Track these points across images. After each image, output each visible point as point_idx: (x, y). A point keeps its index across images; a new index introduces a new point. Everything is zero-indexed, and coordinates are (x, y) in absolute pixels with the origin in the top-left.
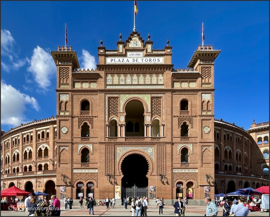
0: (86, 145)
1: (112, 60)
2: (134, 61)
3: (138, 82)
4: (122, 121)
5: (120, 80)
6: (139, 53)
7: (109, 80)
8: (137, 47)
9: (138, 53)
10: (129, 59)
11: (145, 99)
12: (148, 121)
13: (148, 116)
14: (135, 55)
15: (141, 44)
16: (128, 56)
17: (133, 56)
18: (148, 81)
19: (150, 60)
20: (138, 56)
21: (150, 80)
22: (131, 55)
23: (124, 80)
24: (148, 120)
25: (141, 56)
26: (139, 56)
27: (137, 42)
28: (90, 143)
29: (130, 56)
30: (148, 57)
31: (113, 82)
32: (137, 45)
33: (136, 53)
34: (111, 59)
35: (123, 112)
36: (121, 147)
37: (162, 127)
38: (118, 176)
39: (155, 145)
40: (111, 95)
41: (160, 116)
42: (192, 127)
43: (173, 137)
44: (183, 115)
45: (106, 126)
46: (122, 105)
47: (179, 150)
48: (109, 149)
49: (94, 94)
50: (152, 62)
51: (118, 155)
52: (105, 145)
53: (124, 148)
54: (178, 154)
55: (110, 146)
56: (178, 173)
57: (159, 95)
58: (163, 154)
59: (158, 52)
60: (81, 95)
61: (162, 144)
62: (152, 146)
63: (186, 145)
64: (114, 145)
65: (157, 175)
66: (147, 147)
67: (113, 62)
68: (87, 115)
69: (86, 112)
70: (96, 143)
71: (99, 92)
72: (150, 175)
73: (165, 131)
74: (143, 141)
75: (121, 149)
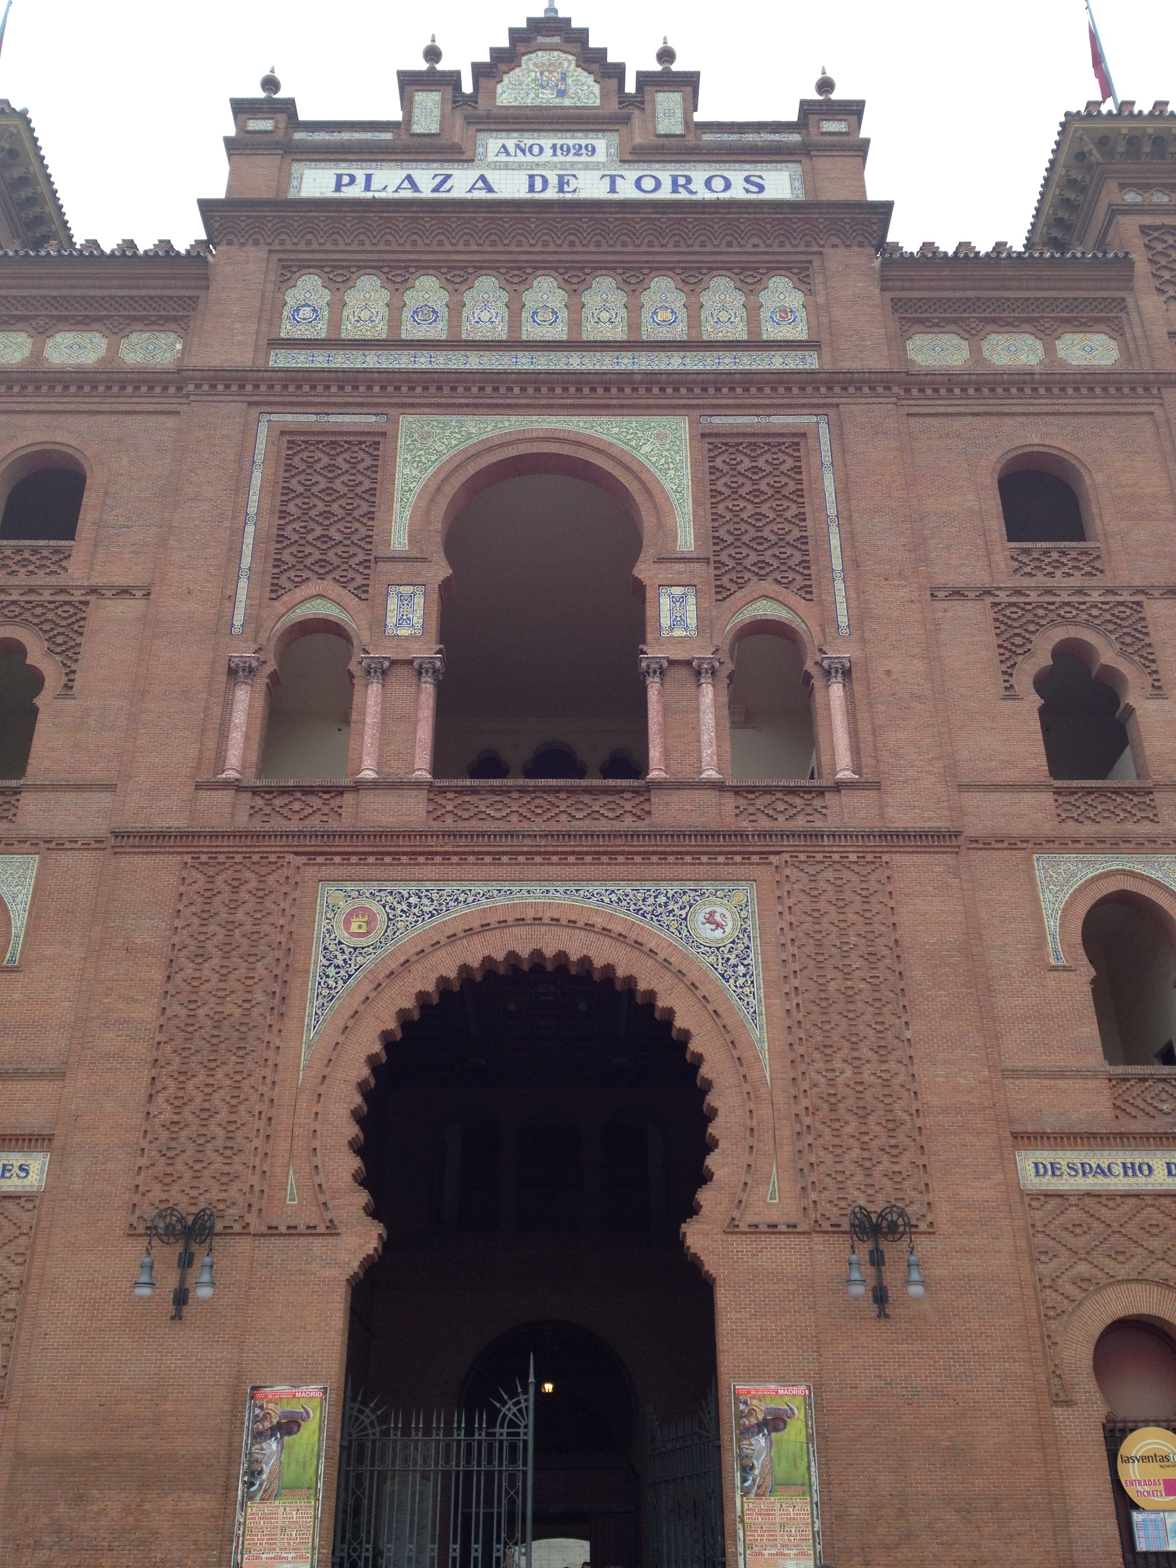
1: (346, 180)
2: (540, 186)
3: (575, 323)
4: (404, 632)
5: (406, 314)
6: (583, 143)
7: (306, 312)
8: (567, 102)
9: (571, 142)
10: (490, 176)
11: (646, 449)
12: (678, 633)
13: (677, 591)
14: (548, 152)
15: (596, 88)
16: (491, 157)
17: (529, 158)
18: (668, 316)
19: (682, 181)
20: (571, 158)
21: (682, 314)
22: (511, 150)
23: (444, 313)
24: (678, 621)
25: (601, 156)
26: (583, 159)
27: (564, 78)
28: (10, 845)
29: (503, 158)
30: (657, 166)
31: (335, 322)
32: (562, 94)
33: (559, 142)
34: (339, 177)
35: (414, 553)
36: (367, 888)
37: (837, 691)
38: (303, 1241)
39: (773, 859)
40: (313, 418)
41: (806, 591)
42: (1158, 690)
43: (963, 788)
44: (1041, 580)
45: (232, 672)
46: (412, 497)
47: (1052, 924)
48: (233, 906)
49: (138, 408)
50: (704, 194)
51: (331, 971)
52: (187, 858)
53: (413, 900)
54: (1055, 969)
55: (248, 875)
56: (1089, 1194)
57: (779, 421)
58: (872, 958)
59: (750, 137)
60: (16, 419)
61: (853, 857)
62: (730, 869)
63: (1138, 869)
64: (291, 857)
65: (817, 1229)
66: (672, 888)
67: (355, 192)
68: (41, 579)
69: (35, 551)
70: (86, 847)
71: (198, 386)
72: (732, 1228)
73: (864, 727)
74: (628, 820)
75: (376, 907)
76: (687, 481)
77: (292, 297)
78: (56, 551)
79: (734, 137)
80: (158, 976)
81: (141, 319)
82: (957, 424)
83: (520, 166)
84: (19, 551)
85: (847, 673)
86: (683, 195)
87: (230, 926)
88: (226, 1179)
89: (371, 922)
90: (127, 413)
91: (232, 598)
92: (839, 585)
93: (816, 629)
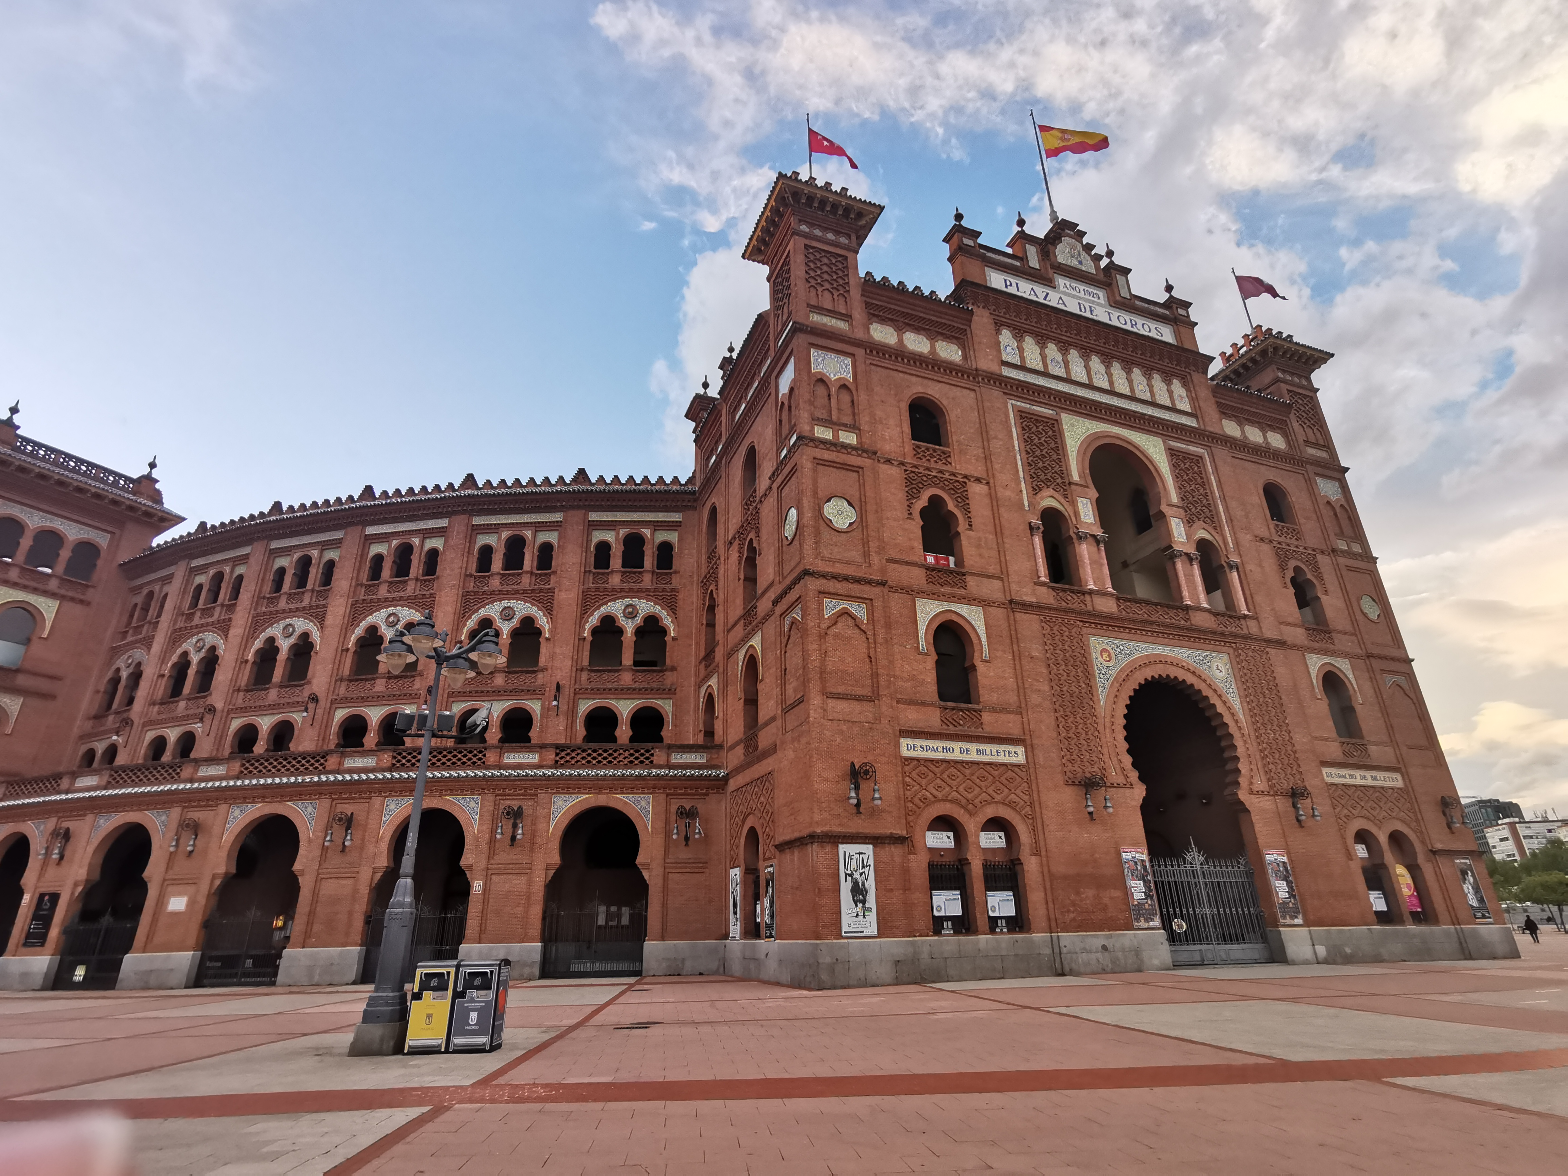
0: (954, 607)
1: (1008, 283)
2: (1083, 309)
3: (1112, 383)
4: (1088, 521)
5: (1048, 360)
6: (1095, 292)
7: (1010, 349)
8: (1084, 268)
9: (1090, 290)
10: (1063, 297)
11: (1151, 450)
12: (1181, 539)
13: (1175, 520)
14: (1083, 292)
15: (1093, 264)
16: (1061, 288)
17: (1074, 293)
18: (1143, 388)
19: (1134, 322)
20: (1091, 298)
21: (1148, 388)
22: (1069, 287)
23: (1062, 364)
24: (1179, 534)
25: (1102, 300)
26: (1096, 300)
27: (1078, 255)
28: (970, 600)
29: (1065, 289)
30: (1123, 312)
31: (1024, 358)
32: (1080, 263)
33: (1086, 289)
34: (1006, 281)
35: (1082, 483)
36: (1106, 640)
37: (1235, 574)
38: (1122, 790)
39: (1233, 645)
40: (1028, 406)
41: (1215, 528)
42: (1326, 592)
43: (1281, 623)
44: (1282, 539)
45: (1031, 528)
46: (1075, 454)
47: (1315, 681)
48: (1063, 642)
49: (959, 384)
50: (1142, 332)
51: (1102, 676)
52: (1041, 617)
53: (1121, 647)
54: (1318, 699)
55: (1064, 629)
56: (1343, 785)
57: (1192, 449)
58: (1270, 689)
59: (1151, 307)
60: (906, 376)
61: (1257, 648)
62: (1220, 647)
63: (1333, 662)
64: (1078, 623)
65: (1276, 794)
66: (1204, 654)
67: (1012, 290)
68: (940, 466)
69: (935, 451)
70: (999, 606)
71: (983, 379)
72: (1251, 792)
73: (1247, 592)
74: (1183, 622)
75: (1109, 649)
76: (1168, 469)
77: (1001, 338)
78: (944, 452)
79: (1146, 305)
80: (1045, 671)
81: (942, 334)
82: (1247, 464)
83: (1074, 296)
84: (928, 449)
85: (1237, 569)
86: (1135, 330)
87: (1064, 651)
88: (1092, 763)
89: (1109, 655)
90: (954, 385)
91: (1021, 491)
92: (1226, 528)
93: (1223, 546)
